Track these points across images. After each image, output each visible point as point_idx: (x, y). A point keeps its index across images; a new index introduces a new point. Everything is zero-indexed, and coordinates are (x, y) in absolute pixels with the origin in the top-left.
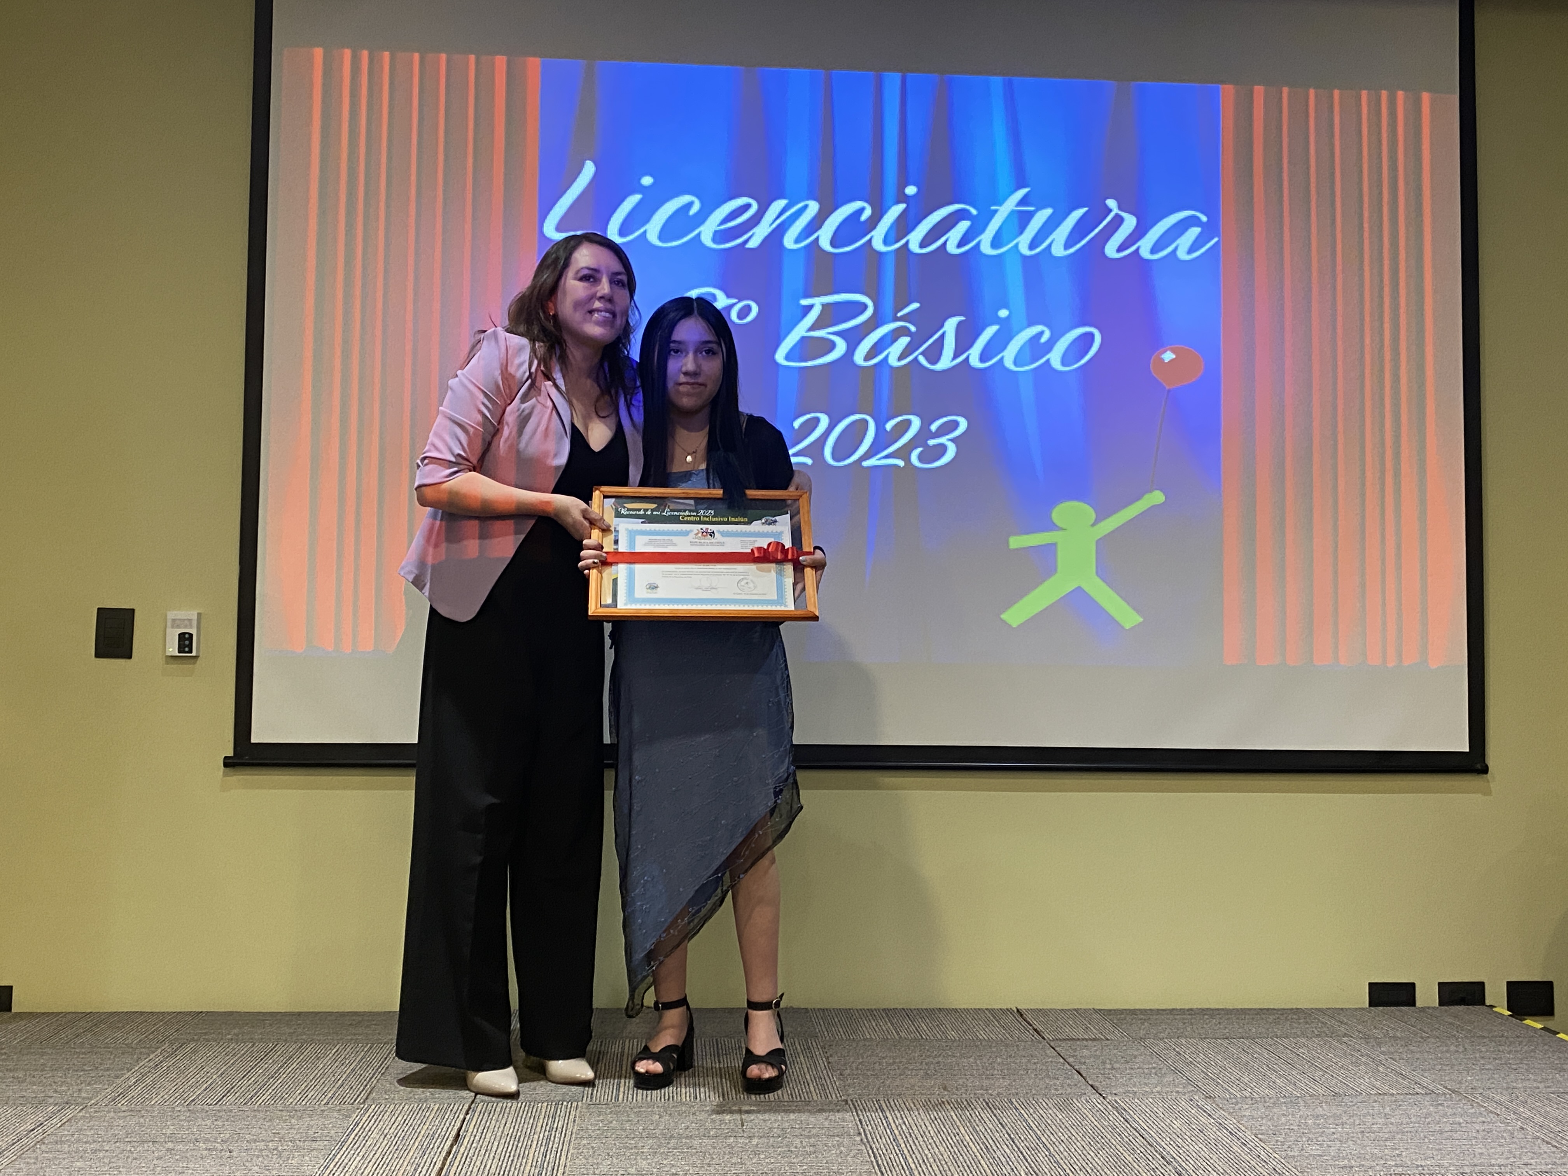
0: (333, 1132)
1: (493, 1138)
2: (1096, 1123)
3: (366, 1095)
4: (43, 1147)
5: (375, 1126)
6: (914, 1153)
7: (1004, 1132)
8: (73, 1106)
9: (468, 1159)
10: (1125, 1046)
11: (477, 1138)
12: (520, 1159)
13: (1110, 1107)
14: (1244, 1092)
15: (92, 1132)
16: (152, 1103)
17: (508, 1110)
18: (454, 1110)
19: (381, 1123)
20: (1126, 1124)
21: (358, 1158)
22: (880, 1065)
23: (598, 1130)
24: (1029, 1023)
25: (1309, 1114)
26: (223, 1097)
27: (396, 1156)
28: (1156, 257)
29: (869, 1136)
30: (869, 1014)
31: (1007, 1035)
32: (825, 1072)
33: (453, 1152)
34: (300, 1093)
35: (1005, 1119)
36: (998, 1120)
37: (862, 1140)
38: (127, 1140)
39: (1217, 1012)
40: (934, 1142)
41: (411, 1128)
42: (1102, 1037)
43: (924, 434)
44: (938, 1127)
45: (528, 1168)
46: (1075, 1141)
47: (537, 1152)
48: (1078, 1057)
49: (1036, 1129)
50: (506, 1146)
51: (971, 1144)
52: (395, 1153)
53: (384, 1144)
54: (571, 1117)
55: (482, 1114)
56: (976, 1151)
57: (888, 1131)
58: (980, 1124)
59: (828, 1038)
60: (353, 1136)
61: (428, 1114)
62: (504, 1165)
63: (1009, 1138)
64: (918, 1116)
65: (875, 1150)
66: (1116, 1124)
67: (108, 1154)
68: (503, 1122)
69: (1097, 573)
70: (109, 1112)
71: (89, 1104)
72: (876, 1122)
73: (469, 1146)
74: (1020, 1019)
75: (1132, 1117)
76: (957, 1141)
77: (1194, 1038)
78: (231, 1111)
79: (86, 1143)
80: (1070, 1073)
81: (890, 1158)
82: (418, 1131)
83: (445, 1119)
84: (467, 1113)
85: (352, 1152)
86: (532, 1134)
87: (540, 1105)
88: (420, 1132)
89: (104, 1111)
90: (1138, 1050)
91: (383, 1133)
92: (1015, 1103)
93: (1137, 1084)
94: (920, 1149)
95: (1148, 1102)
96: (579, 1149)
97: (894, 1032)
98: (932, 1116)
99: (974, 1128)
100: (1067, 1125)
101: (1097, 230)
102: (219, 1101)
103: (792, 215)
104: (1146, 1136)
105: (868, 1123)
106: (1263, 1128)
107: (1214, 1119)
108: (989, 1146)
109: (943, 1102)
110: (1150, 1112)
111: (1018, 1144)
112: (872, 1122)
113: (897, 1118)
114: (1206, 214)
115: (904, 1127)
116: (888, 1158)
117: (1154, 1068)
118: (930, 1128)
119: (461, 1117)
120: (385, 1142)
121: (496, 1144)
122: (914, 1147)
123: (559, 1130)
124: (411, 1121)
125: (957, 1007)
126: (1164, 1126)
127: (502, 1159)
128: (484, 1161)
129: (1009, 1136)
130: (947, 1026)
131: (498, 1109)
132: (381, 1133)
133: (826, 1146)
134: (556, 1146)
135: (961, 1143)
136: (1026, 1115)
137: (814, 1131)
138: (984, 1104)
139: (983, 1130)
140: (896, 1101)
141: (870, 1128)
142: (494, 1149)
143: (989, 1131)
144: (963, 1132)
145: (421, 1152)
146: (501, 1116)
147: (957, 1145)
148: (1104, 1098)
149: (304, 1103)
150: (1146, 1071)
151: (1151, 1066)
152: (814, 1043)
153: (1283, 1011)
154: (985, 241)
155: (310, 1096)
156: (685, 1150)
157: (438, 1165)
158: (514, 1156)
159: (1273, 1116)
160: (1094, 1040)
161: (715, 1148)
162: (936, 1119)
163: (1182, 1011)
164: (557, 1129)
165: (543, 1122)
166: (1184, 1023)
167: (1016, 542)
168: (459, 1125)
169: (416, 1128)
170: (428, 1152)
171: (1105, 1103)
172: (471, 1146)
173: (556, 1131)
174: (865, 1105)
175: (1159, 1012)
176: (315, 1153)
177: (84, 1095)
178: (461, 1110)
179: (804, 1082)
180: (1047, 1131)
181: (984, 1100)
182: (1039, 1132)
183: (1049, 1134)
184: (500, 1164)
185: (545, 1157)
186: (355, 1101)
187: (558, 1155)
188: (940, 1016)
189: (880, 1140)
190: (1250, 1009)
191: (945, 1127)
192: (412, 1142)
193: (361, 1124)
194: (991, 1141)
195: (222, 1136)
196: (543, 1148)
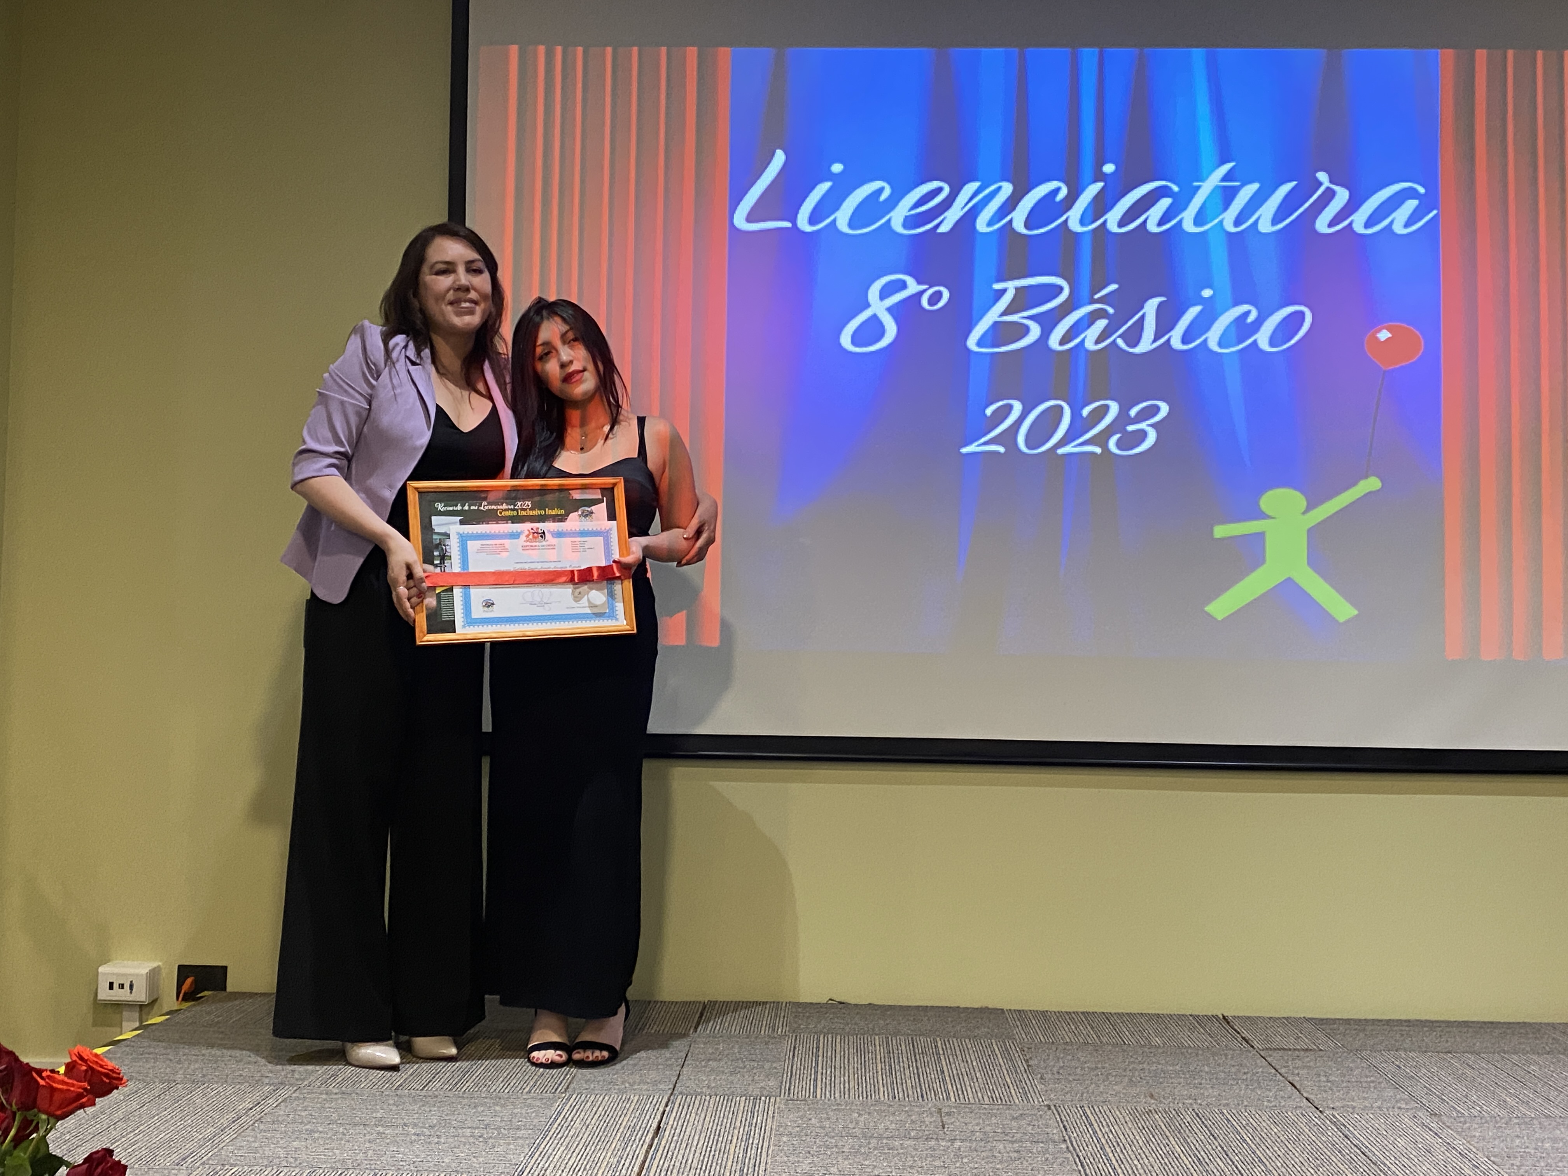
0: (536, 1121)
1: (693, 1132)
2: (1314, 1138)
3: (567, 1084)
4: (262, 1127)
5: (577, 1116)
6: (1123, 1163)
7: (1217, 1144)
8: (287, 1087)
9: (670, 1153)
10: (1340, 1057)
11: (678, 1131)
12: (722, 1153)
13: (1328, 1122)
14: (1472, 1111)
15: (306, 1113)
16: (362, 1086)
17: (706, 1103)
18: (654, 1103)
19: (583, 1113)
20: (1346, 1140)
21: (562, 1149)
22: (1081, 1070)
23: (798, 1127)
24: (1236, 1030)
25: (1546, 1137)
26: (429, 1082)
27: (598, 1147)
28: (1370, 231)
29: (1074, 1143)
30: (1067, 1017)
31: (1214, 1043)
32: (1025, 1075)
33: (655, 1144)
34: (503, 1080)
35: (1217, 1131)
36: (1209, 1131)
37: (1068, 1148)
38: (339, 1122)
39: (1438, 1024)
40: (1144, 1152)
41: (613, 1119)
42: (1315, 1047)
43: (1123, 418)
44: (1146, 1136)
45: (730, 1163)
46: (1293, 1156)
47: (738, 1147)
48: (1291, 1067)
49: (1250, 1142)
50: (707, 1140)
51: (1182, 1155)
52: (597, 1144)
53: (586, 1136)
54: (770, 1112)
55: (681, 1107)
56: (1188, 1163)
57: (1094, 1138)
58: (1190, 1135)
59: (1026, 1040)
60: (556, 1126)
61: (628, 1106)
62: (706, 1159)
63: (1221, 1151)
64: (1125, 1124)
65: (1082, 1158)
66: (1335, 1139)
67: (322, 1135)
68: (703, 1115)
69: (1309, 564)
70: (321, 1094)
71: (303, 1085)
72: (1081, 1130)
73: (670, 1138)
74: (1228, 1027)
75: (1352, 1133)
76: (1168, 1152)
77: (1414, 1051)
78: (437, 1097)
79: (301, 1123)
80: (1282, 1085)
81: (1098, 1167)
82: (620, 1122)
83: (645, 1112)
84: (667, 1106)
85: (556, 1142)
86: (732, 1129)
87: (738, 1098)
88: (621, 1124)
89: (316, 1093)
90: (1353, 1061)
91: (585, 1123)
92: (1227, 1114)
93: (1356, 1098)
94: (1129, 1159)
95: (1368, 1117)
96: (780, 1146)
97: (1094, 1036)
98: (1140, 1125)
99: (1185, 1139)
100: (1283, 1139)
101: (1307, 205)
102: (425, 1087)
103: (985, 197)
104: (1370, 1154)
105: (1073, 1130)
106: (1495, 1150)
107: (1441, 1138)
108: (1202, 1159)
109: (1150, 1111)
110: (1371, 1128)
111: (1232, 1157)
112: (1077, 1130)
113: (1102, 1125)
114: (1423, 186)
115: (1111, 1136)
116: (1096, 1168)
117: (1373, 1082)
118: (1138, 1137)
119: (661, 1109)
120: (588, 1133)
121: (696, 1138)
122: (1122, 1156)
123: (759, 1125)
124: (612, 1113)
125: (1160, 1012)
126: (1388, 1144)
127: (703, 1154)
128: (686, 1155)
129: (1222, 1148)
130: (1150, 1032)
131: (697, 1102)
132: (583, 1123)
133: (1031, 1153)
134: (756, 1141)
135: (1172, 1155)
136: (1239, 1128)
137: (1018, 1136)
138: (1194, 1114)
139: (1195, 1142)
140: (1100, 1108)
141: (1075, 1135)
142: (695, 1143)
143: (1200, 1142)
144: (1174, 1143)
145: (623, 1145)
146: (700, 1108)
147: (1168, 1156)
148: (1321, 1112)
149: (506, 1091)
150: (1364, 1085)
151: (1369, 1080)
152: (1012, 1045)
153: (1509, 1024)
154: (1187, 220)
155: (512, 1084)
156: (886, 1151)
157: (641, 1158)
158: (715, 1151)
159: (1506, 1138)
160: (1307, 1050)
161: (916, 1150)
162: (1144, 1128)
163: (1400, 1022)
164: (756, 1124)
165: (742, 1117)
166: (1402, 1035)
167: (1221, 531)
168: (659, 1118)
169: (617, 1119)
170: (630, 1144)
171: (1322, 1117)
172: (672, 1139)
173: (755, 1127)
174: (1068, 1111)
175: (1374, 1022)
176: (520, 1142)
177: (297, 1076)
178: (661, 1102)
179: (1004, 1085)
180: (1262, 1145)
181: (1193, 1110)
182: (1253, 1146)
183: (1265, 1148)
184: (702, 1158)
185: (746, 1153)
186: (556, 1090)
187: (759, 1150)
188: (1142, 1020)
189: (1086, 1148)
190: (1473, 1022)
191: (1154, 1137)
192: (614, 1134)
193: (563, 1114)
194: (1203, 1153)
195: (430, 1121)
196: (743, 1143)
